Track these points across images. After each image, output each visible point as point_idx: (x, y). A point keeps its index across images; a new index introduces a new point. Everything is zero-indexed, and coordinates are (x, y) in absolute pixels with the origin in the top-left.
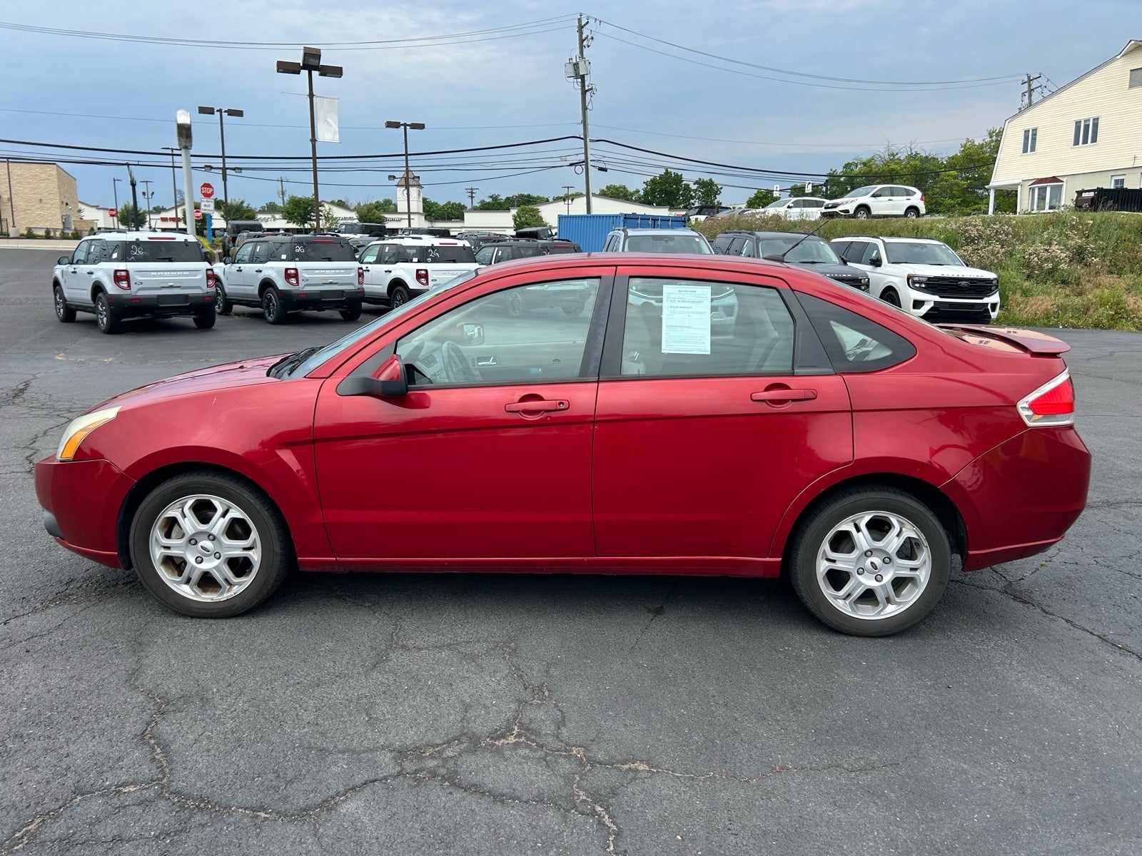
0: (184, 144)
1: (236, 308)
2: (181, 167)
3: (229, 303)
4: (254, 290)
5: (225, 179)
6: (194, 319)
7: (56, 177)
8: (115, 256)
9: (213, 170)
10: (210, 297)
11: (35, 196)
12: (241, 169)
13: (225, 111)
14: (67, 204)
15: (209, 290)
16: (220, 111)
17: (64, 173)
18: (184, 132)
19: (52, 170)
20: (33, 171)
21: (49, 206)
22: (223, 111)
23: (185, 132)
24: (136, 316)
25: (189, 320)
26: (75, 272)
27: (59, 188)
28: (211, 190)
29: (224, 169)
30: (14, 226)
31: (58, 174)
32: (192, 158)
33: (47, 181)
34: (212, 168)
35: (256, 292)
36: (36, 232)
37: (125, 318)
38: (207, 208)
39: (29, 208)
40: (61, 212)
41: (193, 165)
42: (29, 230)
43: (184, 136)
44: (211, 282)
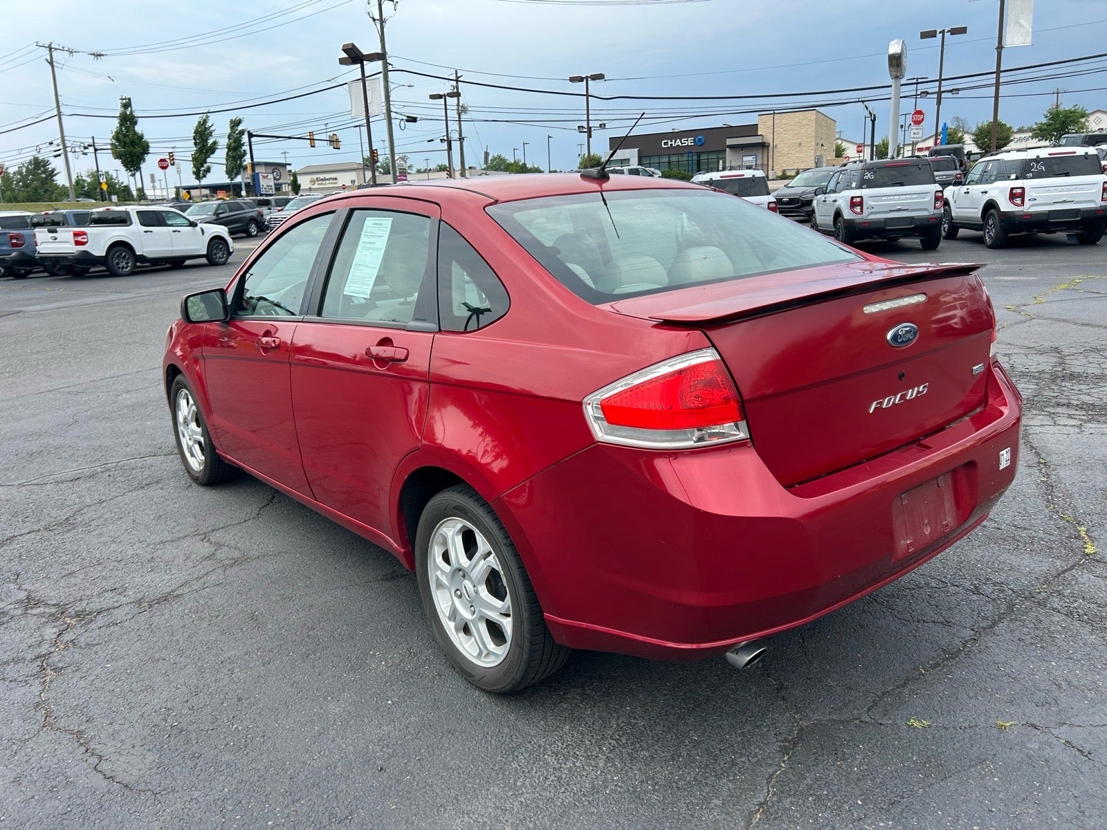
0: (894, 73)
1: (962, 232)
2: (890, 98)
3: (954, 227)
4: (977, 213)
5: (939, 103)
6: (921, 240)
7: (814, 121)
8: (854, 185)
9: (928, 96)
10: (936, 218)
11: (796, 141)
12: (958, 90)
13: (948, 31)
14: (822, 145)
15: (936, 211)
16: (943, 32)
17: (823, 117)
18: (894, 62)
19: (811, 115)
20: (797, 119)
21: (806, 149)
22: (946, 31)
23: (896, 62)
24: (865, 239)
25: (915, 242)
26: (825, 201)
27: (816, 131)
28: (921, 117)
29: (940, 93)
30: (773, 170)
31: (817, 118)
32: (902, 87)
33: (807, 126)
34: (927, 93)
35: (979, 215)
36: (788, 174)
37: (857, 240)
38: (917, 136)
39: (791, 152)
40: (815, 153)
41: (901, 96)
42: (784, 171)
43: (895, 66)
44: (938, 204)
